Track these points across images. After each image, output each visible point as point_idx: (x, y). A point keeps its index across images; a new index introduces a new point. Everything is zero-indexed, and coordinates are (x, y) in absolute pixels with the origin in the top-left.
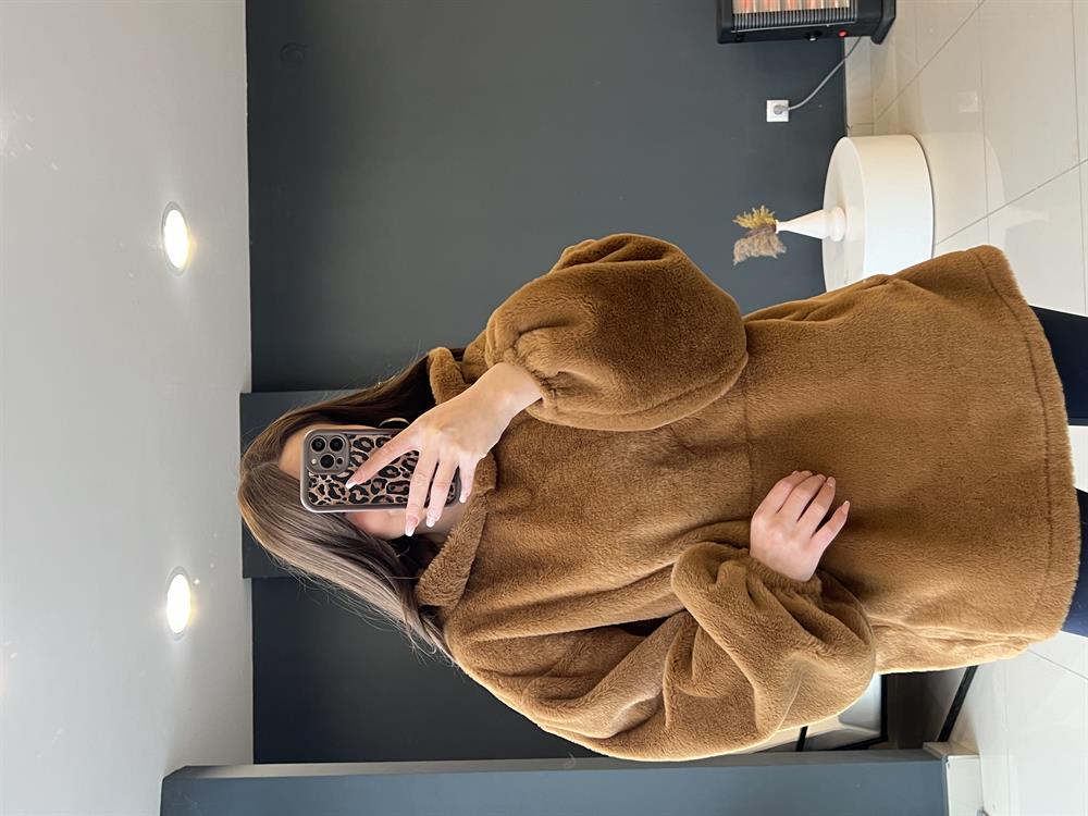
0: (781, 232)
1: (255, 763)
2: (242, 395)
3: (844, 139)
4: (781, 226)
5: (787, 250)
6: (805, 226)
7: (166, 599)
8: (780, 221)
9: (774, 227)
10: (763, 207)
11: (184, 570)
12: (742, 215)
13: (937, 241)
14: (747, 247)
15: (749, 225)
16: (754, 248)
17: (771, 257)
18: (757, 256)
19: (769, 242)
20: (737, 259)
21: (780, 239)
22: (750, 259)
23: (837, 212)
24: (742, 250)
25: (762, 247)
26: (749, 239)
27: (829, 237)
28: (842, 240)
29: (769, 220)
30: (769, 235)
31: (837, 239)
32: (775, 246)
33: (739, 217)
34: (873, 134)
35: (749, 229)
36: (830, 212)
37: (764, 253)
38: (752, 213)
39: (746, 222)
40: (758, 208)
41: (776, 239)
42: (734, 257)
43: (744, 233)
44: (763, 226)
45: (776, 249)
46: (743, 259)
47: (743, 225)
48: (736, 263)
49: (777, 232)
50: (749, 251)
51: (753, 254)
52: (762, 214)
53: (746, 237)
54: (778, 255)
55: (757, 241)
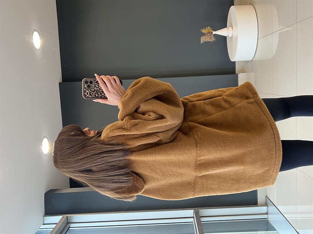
0: (214, 34)
1: (70, 188)
2: (59, 83)
3: (232, 6)
4: (214, 33)
5: (216, 39)
6: (221, 32)
7: (42, 145)
8: (214, 31)
9: (212, 33)
10: (209, 27)
11: (46, 136)
12: (203, 29)
13: (259, 38)
14: (204, 39)
15: (205, 32)
16: (206, 39)
17: (211, 42)
18: (207, 41)
19: (211, 37)
20: (202, 42)
21: (214, 36)
22: (205, 42)
23: (230, 28)
24: (203, 39)
25: (208, 39)
26: (205, 36)
27: (228, 36)
28: (232, 37)
29: (211, 31)
30: (210, 35)
31: (230, 36)
32: (212, 38)
33: (202, 29)
34: (242, 5)
35: (205, 33)
36: (228, 28)
37: (209, 40)
38: (206, 28)
39: (204, 31)
40: (207, 27)
41: (213, 36)
42: (201, 41)
43: (204, 34)
44: (209, 32)
45: (213, 39)
46: (203, 42)
47: (203, 32)
48: (201, 43)
49: (213, 34)
50: (205, 40)
51: (206, 41)
52: (209, 29)
53: (204, 36)
54: (213, 41)
55: (207, 37)
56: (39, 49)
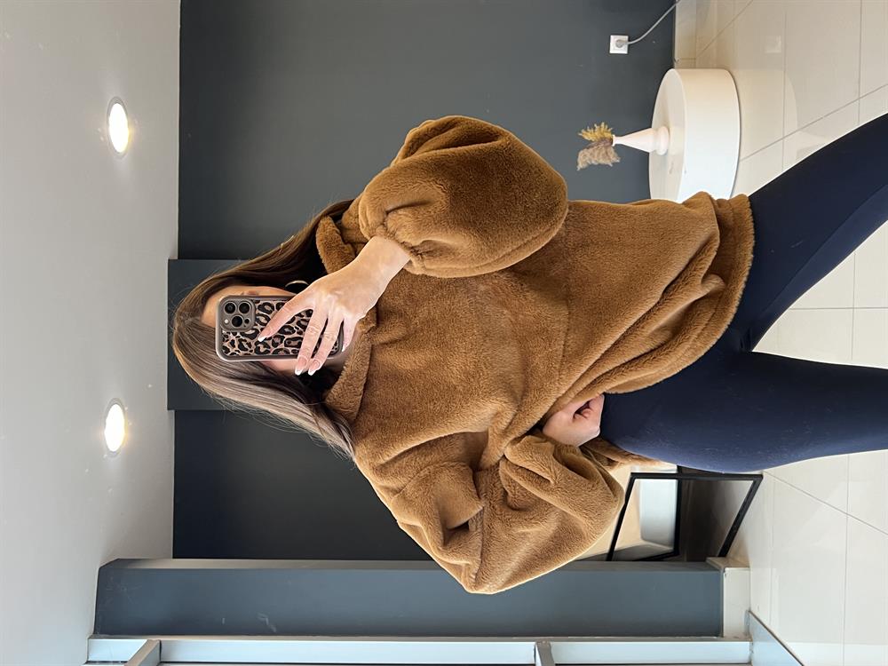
0: (616, 145)
1: (174, 558)
2: (169, 260)
3: (672, 70)
4: (617, 141)
5: (621, 160)
6: (635, 141)
7: (105, 424)
8: (617, 136)
9: (611, 141)
10: (603, 124)
11: (118, 400)
12: (586, 130)
13: (741, 158)
14: (588, 156)
15: (591, 138)
16: (594, 157)
17: (608, 166)
18: (596, 164)
19: (607, 153)
20: (581, 166)
21: (615, 151)
22: (591, 166)
23: (663, 130)
24: (585, 159)
25: (601, 156)
26: (591, 150)
27: (655, 151)
28: (666, 154)
29: (608, 135)
30: (606, 147)
31: (662, 152)
32: (611, 157)
33: (583, 131)
34: (695, 68)
35: (591, 141)
36: (657, 130)
37: (602, 161)
38: (594, 128)
39: (589, 135)
40: (599, 124)
41: (612, 150)
42: (577, 164)
43: (587, 144)
44: (603, 139)
45: (612, 159)
46: (585, 165)
47: (586, 138)
48: (579, 169)
49: (613, 145)
50: (590, 160)
51: (593, 162)
52: (602, 129)
53: (588, 148)
54: (613, 164)
55: (597, 152)
56: (125, 154)
